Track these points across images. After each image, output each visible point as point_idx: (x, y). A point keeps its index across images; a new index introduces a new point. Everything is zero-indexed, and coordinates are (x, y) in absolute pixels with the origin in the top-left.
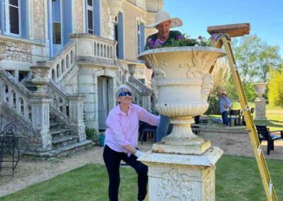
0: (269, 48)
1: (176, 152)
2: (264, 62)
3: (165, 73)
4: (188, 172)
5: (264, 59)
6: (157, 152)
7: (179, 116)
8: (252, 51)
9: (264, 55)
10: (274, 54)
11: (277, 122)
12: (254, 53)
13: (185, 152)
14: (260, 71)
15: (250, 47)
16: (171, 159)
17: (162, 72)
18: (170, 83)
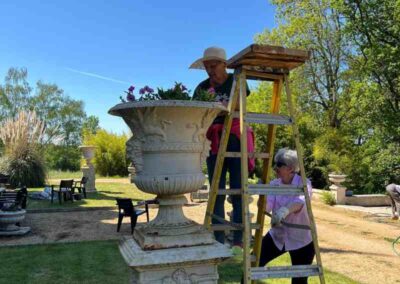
0: (72, 103)
1: (180, 244)
2: (67, 120)
3: (165, 135)
4: (198, 270)
5: (67, 116)
6: (152, 249)
7: (173, 194)
8: (52, 105)
9: (66, 111)
10: (79, 110)
11: (109, 192)
12: (53, 108)
13: (190, 243)
14: (62, 130)
15: (49, 99)
16: (180, 255)
17: (162, 132)
18: (172, 149)
